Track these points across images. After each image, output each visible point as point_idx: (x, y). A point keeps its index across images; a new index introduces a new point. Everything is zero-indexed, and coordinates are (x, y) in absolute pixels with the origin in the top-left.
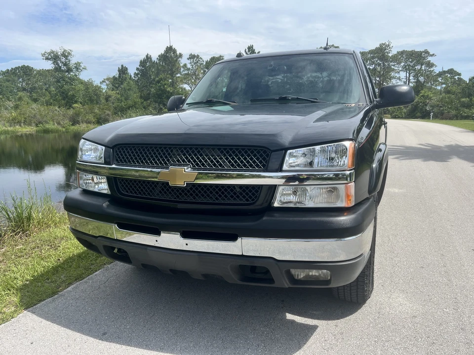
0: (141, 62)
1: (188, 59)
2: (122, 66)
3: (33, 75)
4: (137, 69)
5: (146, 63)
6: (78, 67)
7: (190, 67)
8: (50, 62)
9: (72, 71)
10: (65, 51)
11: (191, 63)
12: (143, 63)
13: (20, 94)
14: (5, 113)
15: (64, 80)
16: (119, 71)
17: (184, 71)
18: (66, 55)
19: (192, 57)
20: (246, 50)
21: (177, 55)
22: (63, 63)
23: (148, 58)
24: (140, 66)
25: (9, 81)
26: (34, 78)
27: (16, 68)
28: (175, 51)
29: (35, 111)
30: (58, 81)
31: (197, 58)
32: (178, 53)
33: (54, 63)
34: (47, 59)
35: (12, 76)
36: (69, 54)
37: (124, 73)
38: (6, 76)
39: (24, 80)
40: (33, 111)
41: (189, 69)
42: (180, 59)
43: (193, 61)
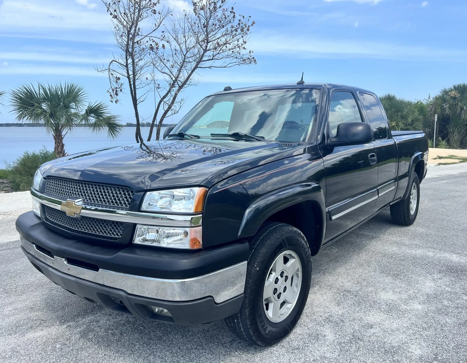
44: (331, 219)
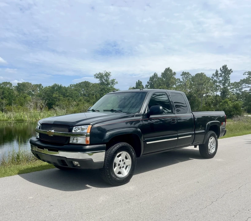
0: (151, 78)
1: (181, 75)
2: (139, 81)
3: (90, 87)
4: (148, 82)
5: (154, 78)
6: (113, 82)
7: (182, 80)
8: (98, 79)
9: (109, 84)
10: (107, 73)
11: (183, 78)
12: (152, 79)
13: (81, 98)
14: (71, 109)
15: (104, 90)
16: (137, 84)
17: (178, 83)
18: (107, 75)
19: (184, 74)
20: (221, 68)
21: (172, 73)
22: (105, 80)
23: (155, 75)
24: (149, 80)
25: (76, 90)
26: (90, 88)
27: (81, 83)
28: (171, 71)
29: (86, 107)
30: (101, 91)
31: (187, 74)
32: (173, 72)
33: (100, 80)
34: (97, 78)
35: (79, 87)
36: (109, 74)
37: (139, 85)
38: (75, 88)
39: (85, 90)
40: (85, 108)
41: (181, 82)
42: (174, 76)
43: (185, 76)
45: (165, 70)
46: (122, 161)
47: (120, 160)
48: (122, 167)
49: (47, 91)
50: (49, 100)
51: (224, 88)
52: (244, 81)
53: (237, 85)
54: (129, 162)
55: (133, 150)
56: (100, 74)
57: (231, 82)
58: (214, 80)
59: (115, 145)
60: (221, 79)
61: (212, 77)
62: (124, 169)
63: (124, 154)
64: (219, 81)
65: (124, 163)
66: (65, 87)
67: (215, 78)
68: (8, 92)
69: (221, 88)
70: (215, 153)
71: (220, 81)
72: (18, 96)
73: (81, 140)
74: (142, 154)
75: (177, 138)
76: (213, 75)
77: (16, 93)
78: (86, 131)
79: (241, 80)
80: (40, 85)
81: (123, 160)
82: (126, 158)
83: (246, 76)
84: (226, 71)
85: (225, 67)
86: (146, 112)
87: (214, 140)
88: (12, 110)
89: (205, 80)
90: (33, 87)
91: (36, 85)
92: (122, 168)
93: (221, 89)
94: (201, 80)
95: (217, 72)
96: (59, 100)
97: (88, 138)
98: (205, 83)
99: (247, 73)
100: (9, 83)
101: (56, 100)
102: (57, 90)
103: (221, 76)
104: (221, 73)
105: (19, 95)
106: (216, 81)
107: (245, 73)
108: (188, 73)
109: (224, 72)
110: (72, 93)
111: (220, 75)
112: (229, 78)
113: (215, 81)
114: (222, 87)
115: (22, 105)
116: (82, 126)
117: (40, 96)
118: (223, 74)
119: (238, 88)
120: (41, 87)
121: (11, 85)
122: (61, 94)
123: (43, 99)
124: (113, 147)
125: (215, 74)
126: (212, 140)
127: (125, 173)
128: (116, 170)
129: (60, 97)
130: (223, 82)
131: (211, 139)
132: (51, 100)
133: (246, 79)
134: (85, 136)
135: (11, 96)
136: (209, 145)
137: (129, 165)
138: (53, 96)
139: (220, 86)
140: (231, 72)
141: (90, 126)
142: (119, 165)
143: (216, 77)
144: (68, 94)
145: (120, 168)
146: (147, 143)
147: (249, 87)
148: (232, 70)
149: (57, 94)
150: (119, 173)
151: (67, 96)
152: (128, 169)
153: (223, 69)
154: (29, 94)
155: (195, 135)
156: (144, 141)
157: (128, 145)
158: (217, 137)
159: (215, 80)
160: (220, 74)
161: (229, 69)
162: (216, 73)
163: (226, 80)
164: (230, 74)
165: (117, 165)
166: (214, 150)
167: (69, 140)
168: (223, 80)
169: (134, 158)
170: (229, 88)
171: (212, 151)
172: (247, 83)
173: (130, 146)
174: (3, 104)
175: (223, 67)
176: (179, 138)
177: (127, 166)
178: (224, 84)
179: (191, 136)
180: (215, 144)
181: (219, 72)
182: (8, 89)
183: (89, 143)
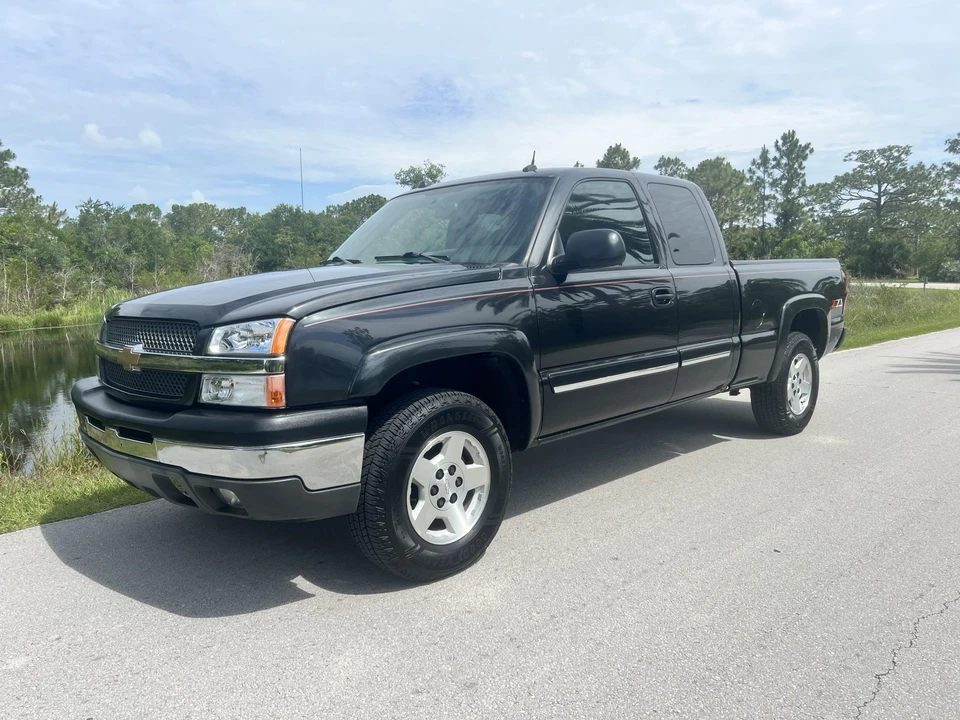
1: (656, 168)
10: (433, 166)
18: (434, 173)
19: (664, 163)
20: (777, 142)
21: (628, 162)
27: (360, 200)
28: (624, 154)
31: (675, 165)
32: (631, 157)
34: (404, 182)
35: (352, 213)
36: (439, 171)
38: (343, 215)
42: (634, 169)
43: (666, 171)
44: (553, 391)
45: (606, 152)
46: (446, 472)
47: (441, 471)
48: (448, 498)
49: (260, 226)
50: (266, 254)
51: (788, 200)
52: (847, 181)
53: (823, 192)
54: (479, 473)
55: (495, 422)
56: (412, 170)
57: (808, 184)
58: (755, 178)
59: (411, 408)
60: (777, 173)
61: (750, 171)
62: (457, 507)
63: (456, 441)
64: (771, 180)
65: (459, 482)
66: (311, 215)
67: (759, 173)
68: (144, 232)
69: (779, 201)
70: (809, 412)
71: (775, 181)
72: (176, 244)
73: (247, 391)
74: (535, 433)
75: (675, 366)
76: (754, 163)
77: (169, 234)
78: (267, 346)
79: (837, 178)
80: (242, 210)
81: (452, 470)
82: (467, 458)
83: (852, 166)
84: (793, 150)
85: (789, 139)
86: (550, 260)
87: (807, 367)
88: (154, 284)
89: (728, 180)
90: (220, 216)
91: (229, 211)
92: (448, 504)
93: (778, 205)
94: (716, 178)
95: (765, 153)
96: (295, 251)
97: (278, 381)
98: (729, 189)
99: (855, 157)
100: (152, 208)
101: (285, 251)
102: (287, 223)
103: (778, 165)
104: (778, 155)
105: (177, 241)
106: (763, 181)
107: (850, 155)
108: (677, 160)
109: (788, 154)
110: (333, 230)
111: (774, 163)
112: (802, 172)
113: (760, 183)
114: (781, 199)
115: (185, 269)
116: (256, 323)
117: (237, 241)
118: (784, 161)
119: (829, 200)
120: (245, 216)
121: (157, 212)
122: (302, 236)
123: (245, 251)
124: (402, 417)
125: (760, 161)
126: (797, 366)
127: (463, 522)
128: (419, 515)
129: (297, 242)
130: (784, 182)
131: (796, 361)
132: (270, 252)
133: (851, 172)
134: (264, 371)
135: (154, 244)
136: (789, 386)
137: (482, 487)
138: (276, 241)
139: (774, 197)
140: (807, 152)
141: (288, 323)
142: (434, 490)
143: (762, 169)
144: (320, 235)
145: (441, 503)
146: (558, 390)
147: (861, 198)
148: (811, 147)
149: (287, 234)
150: (438, 524)
151: (319, 241)
152: (478, 506)
153: (784, 144)
154: (209, 236)
155: (745, 351)
156: (542, 384)
157: (474, 400)
158: (815, 354)
159: (758, 178)
160: (775, 159)
161: (802, 143)
162: (761, 157)
163: (793, 176)
164: (805, 158)
165: (426, 491)
166: (806, 404)
167: (199, 391)
168: (782, 178)
169: (499, 456)
170: (802, 200)
171: (798, 406)
172: (855, 187)
173: (485, 406)
174: (129, 268)
175: (784, 138)
176: (683, 364)
177: (470, 494)
178: (786, 191)
179: (726, 354)
180: (807, 382)
181: (773, 153)
182: (145, 223)
183: (282, 404)
